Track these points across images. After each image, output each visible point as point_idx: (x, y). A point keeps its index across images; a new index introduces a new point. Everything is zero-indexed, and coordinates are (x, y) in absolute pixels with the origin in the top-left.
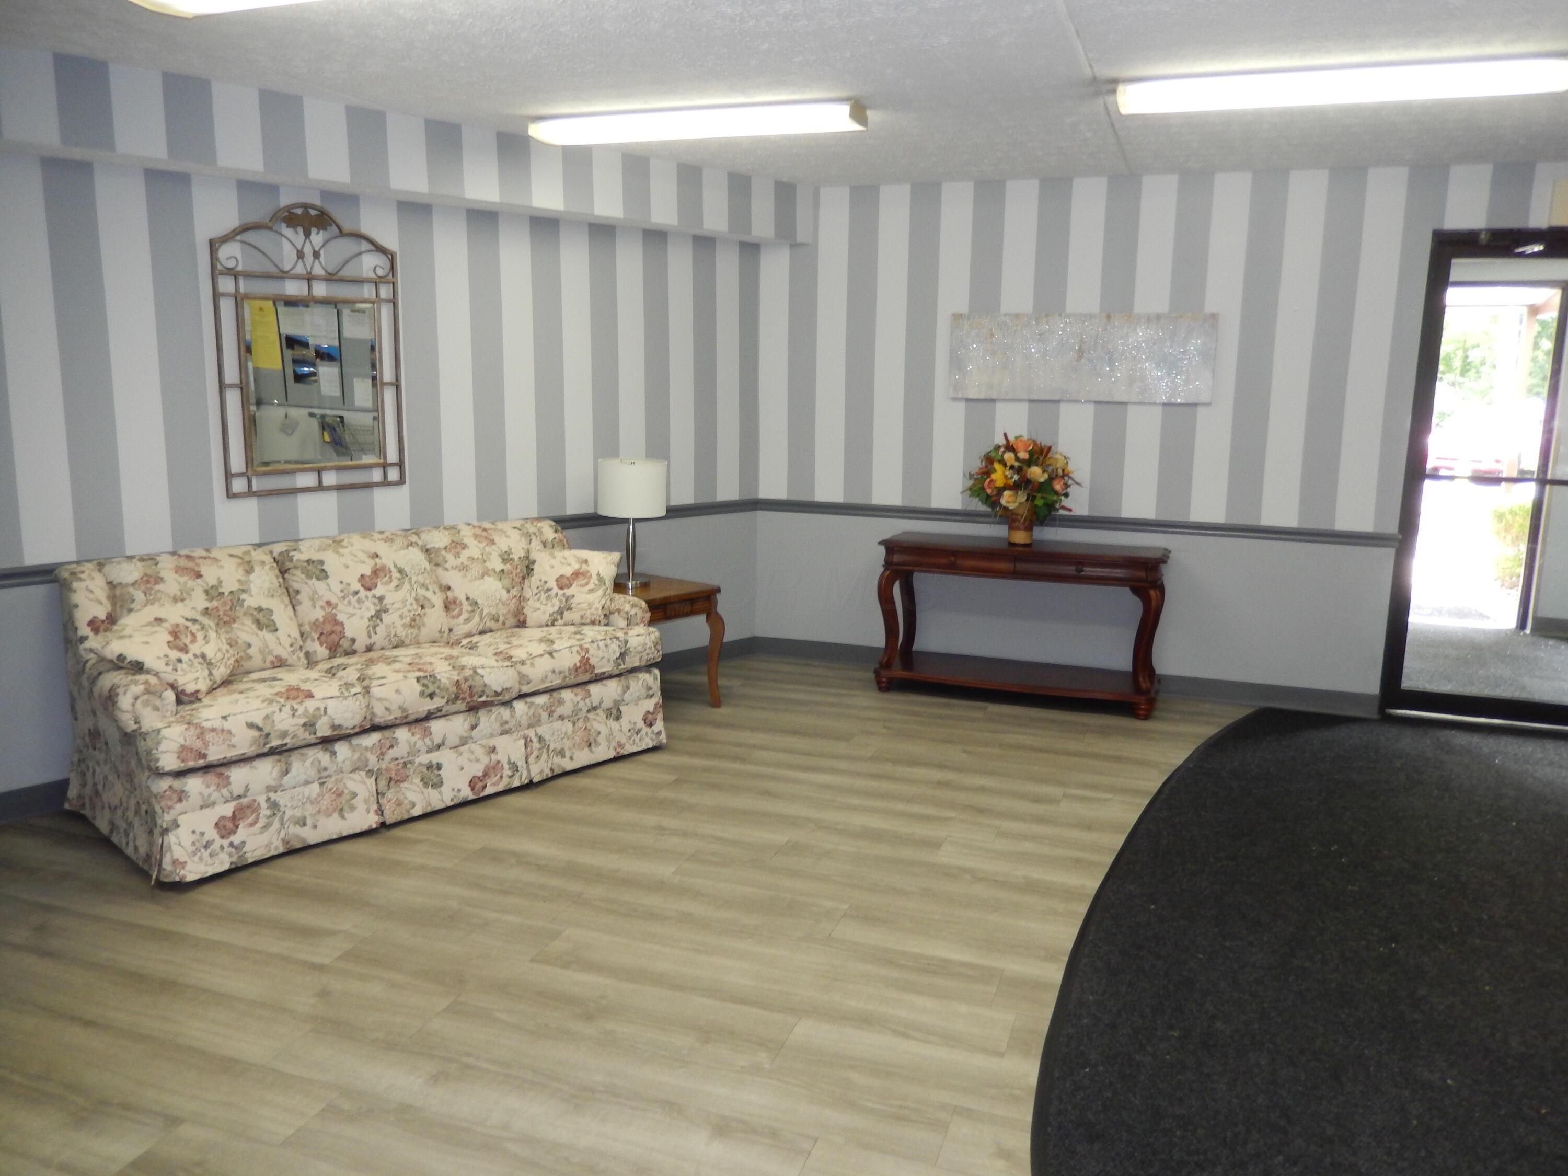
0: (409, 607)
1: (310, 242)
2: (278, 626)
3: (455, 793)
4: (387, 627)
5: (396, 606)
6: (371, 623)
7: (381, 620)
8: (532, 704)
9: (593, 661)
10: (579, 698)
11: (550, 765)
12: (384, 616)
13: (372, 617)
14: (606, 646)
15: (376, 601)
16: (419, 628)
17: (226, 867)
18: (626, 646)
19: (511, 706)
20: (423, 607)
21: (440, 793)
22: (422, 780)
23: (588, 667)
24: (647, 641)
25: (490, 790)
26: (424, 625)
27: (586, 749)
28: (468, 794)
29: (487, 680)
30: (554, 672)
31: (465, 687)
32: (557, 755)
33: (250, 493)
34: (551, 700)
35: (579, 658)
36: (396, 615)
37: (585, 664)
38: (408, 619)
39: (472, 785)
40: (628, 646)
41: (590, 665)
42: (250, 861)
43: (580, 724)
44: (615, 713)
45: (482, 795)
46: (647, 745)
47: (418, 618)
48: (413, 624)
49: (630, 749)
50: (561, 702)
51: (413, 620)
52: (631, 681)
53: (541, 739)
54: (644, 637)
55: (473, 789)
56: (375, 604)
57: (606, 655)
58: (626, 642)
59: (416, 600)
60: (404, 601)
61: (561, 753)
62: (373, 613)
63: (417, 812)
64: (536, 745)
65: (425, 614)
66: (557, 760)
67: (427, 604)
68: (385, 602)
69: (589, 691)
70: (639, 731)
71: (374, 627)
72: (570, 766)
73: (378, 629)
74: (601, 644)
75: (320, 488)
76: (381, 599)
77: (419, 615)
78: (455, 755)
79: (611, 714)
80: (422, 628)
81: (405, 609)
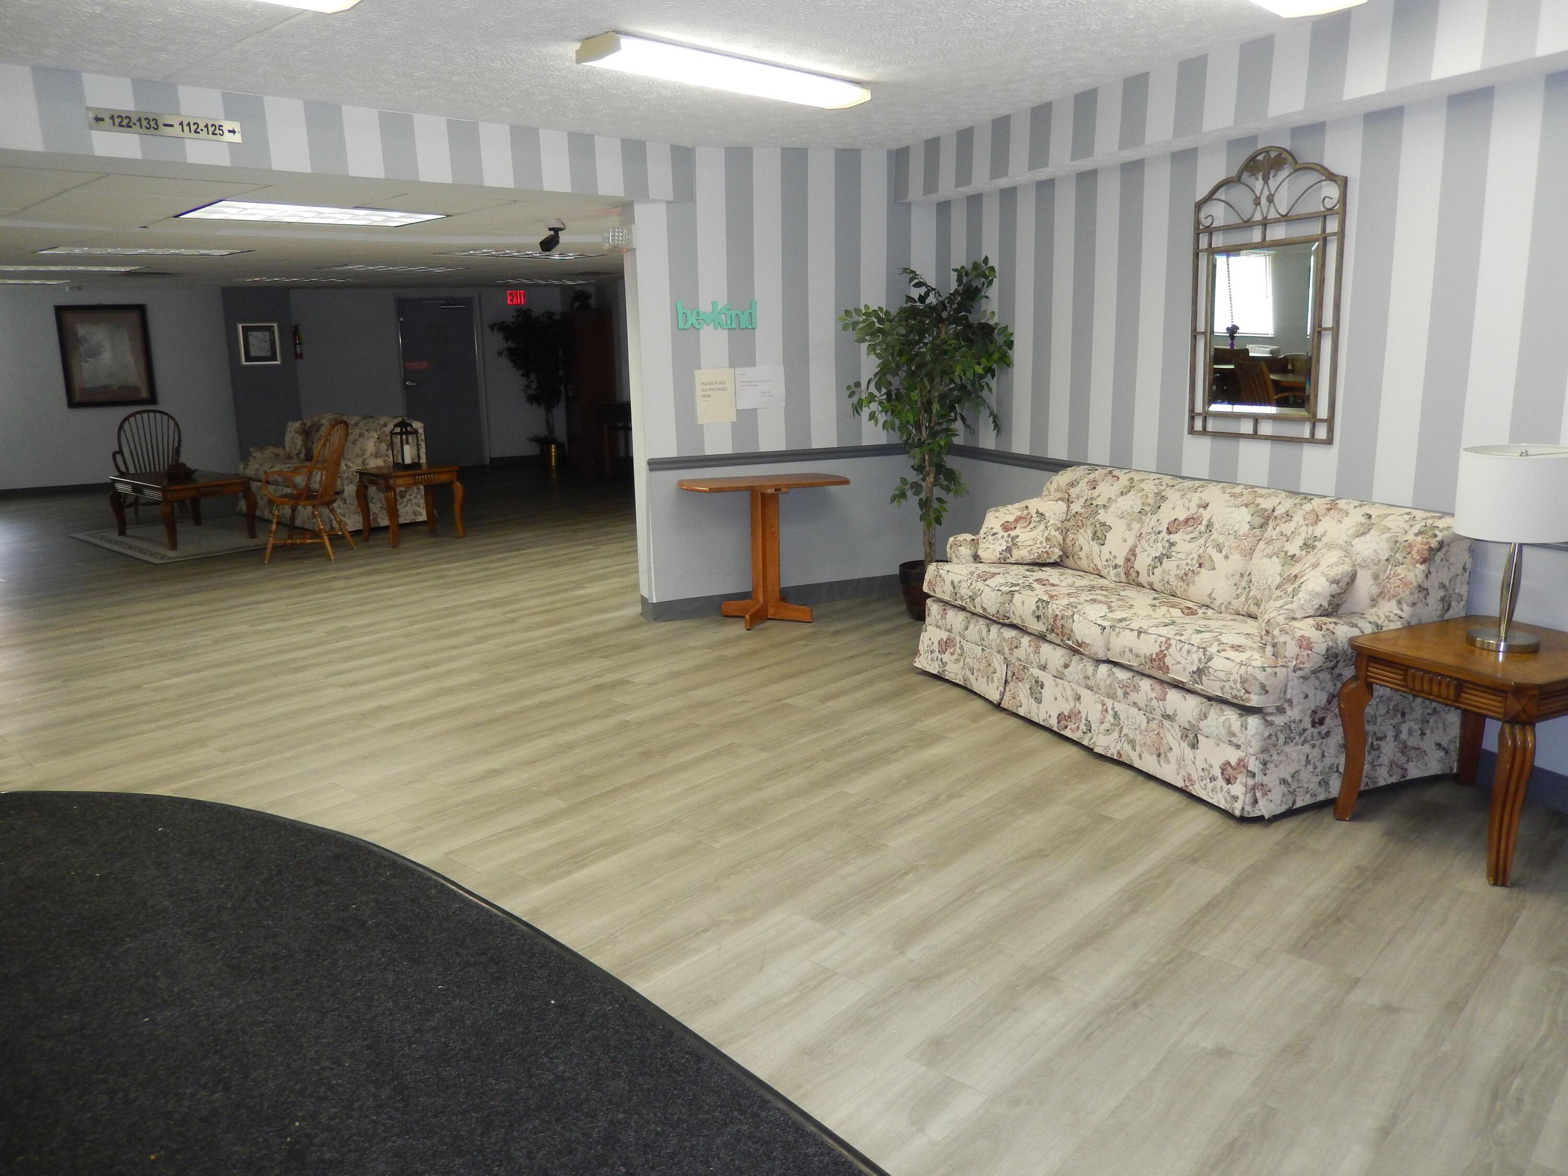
0: (1189, 561)
1: (1268, 186)
2: (1106, 542)
3: (1047, 716)
4: (1164, 572)
5: (1180, 556)
6: (1153, 563)
7: (1161, 564)
8: (1113, 673)
9: (1169, 661)
10: (1153, 695)
11: (1118, 747)
12: (1165, 560)
13: (1156, 557)
14: (1189, 652)
15: (1167, 545)
16: (1188, 584)
17: (935, 672)
18: (1206, 663)
19: (1097, 667)
20: (1200, 566)
21: (1038, 708)
22: (1030, 689)
23: (1162, 664)
24: (1234, 672)
25: (1067, 733)
26: (1193, 582)
27: (1155, 757)
28: (1053, 723)
29: (1075, 627)
30: (1131, 651)
31: (1059, 623)
32: (1128, 743)
33: (1204, 432)
34: (1129, 681)
35: (1158, 650)
36: (1176, 563)
37: (1160, 657)
38: (1183, 572)
39: (1060, 717)
40: (1209, 664)
41: (1164, 663)
42: (947, 678)
43: (1154, 725)
44: (1192, 737)
45: (1062, 732)
46: (1219, 802)
47: (1190, 574)
48: (1184, 577)
49: (1198, 791)
50: (1136, 689)
51: (1186, 575)
52: (1212, 710)
53: (1116, 715)
54: (1233, 664)
55: (1059, 723)
56: (1164, 547)
57: (1183, 661)
58: (1210, 659)
59: (1199, 556)
60: (1189, 554)
61: (1132, 743)
62: (1158, 554)
63: (1021, 712)
64: (1110, 717)
65: (1198, 573)
66: (1127, 748)
67: (1206, 565)
68: (1173, 548)
69: (1165, 694)
70: (1213, 779)
71: (1154, 568)
72: (1137, 764)
73: (1156, 571)
74: (1186, 647)
75: (1255, 436)
76: (1172, 544)
77: (1193, 571)
78: (1053, 684)
79: (1187, 736)
80: (1191, 585)
81: (1184, 562)
